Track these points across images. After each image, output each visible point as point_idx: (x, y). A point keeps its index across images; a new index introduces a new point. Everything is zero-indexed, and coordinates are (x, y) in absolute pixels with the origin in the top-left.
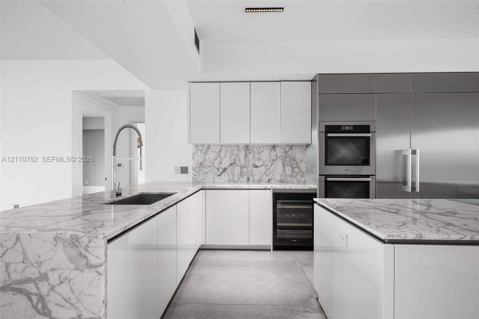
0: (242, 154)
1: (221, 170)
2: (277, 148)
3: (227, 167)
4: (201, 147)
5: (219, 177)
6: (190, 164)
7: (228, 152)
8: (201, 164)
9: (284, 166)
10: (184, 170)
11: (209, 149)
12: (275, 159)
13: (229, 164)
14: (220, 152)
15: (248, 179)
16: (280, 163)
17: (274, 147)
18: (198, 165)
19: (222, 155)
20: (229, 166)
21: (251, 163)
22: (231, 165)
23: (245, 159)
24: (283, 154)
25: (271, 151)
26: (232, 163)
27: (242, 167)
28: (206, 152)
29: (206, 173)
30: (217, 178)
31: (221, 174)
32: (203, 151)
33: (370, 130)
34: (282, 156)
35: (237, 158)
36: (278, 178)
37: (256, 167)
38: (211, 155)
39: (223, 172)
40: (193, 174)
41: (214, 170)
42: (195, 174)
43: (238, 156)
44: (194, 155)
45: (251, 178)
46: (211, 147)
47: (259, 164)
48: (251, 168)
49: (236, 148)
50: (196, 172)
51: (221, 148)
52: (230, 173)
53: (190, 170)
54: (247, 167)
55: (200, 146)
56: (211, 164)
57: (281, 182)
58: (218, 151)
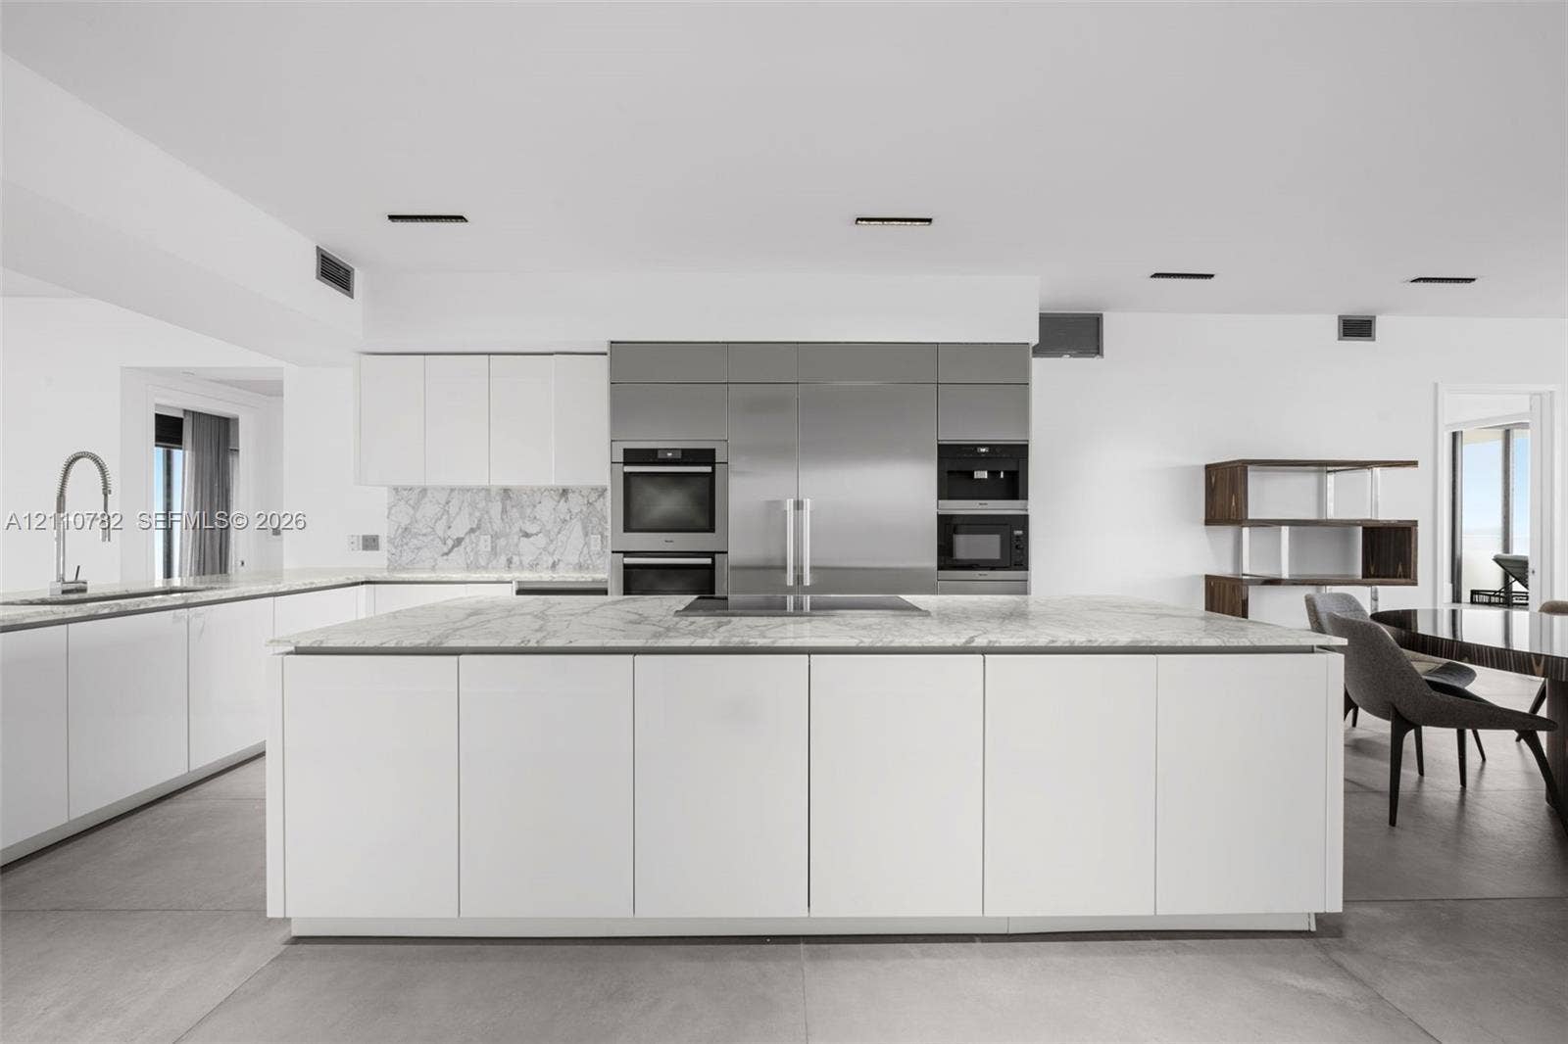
0: (496, 508)
1: (450, 543)
2: (570, 495)
3: (462, 536)
4: (405, 493)
5: (445, 557)
6: (383, 530)
7: (466, 504)
8: (406, 529)
9: (586, 535)
10: (370, 543)
11: (423, 497)
12: (568, 518)
13: (467, 530)
14: (447, 503)
15: (510, 561)
16: (577, 528)
17: (565, 492)
18: (400, 530)
19: (453, 510)
20: (466, 534)
21: (516, 529)
22: (472, 531)
23: (502, 519)
24: (585, 509)
25: (559, 502)
26: (474, 526)
27: (495, 537)
28: (419, 501)
29: (419, 549)
30: (440, 559)
31: (450, 551)
32: (411, 502)
33: (714, 456)
34: (581, 511)
35: (486, 516)
36: (574, 559)
37: (527, 535)
38: (429, 509)
39: (453, 547)
40: (389, 551)
41: (435, 542)
42: (394, 551)
43: (487, 512)
44: (390, 509)
45: (516, 559)
46: (429, 492)
47: (532, 529)
48: (516, 537)
49: (482, 494)
50: (396, 548)
51: (449, 495)
52: (468, 550)
53: (383, 543)
54: (507, 536)
55: (405, 490)
56: (429, 530)
57: (580, 567)
58: (443, 502)
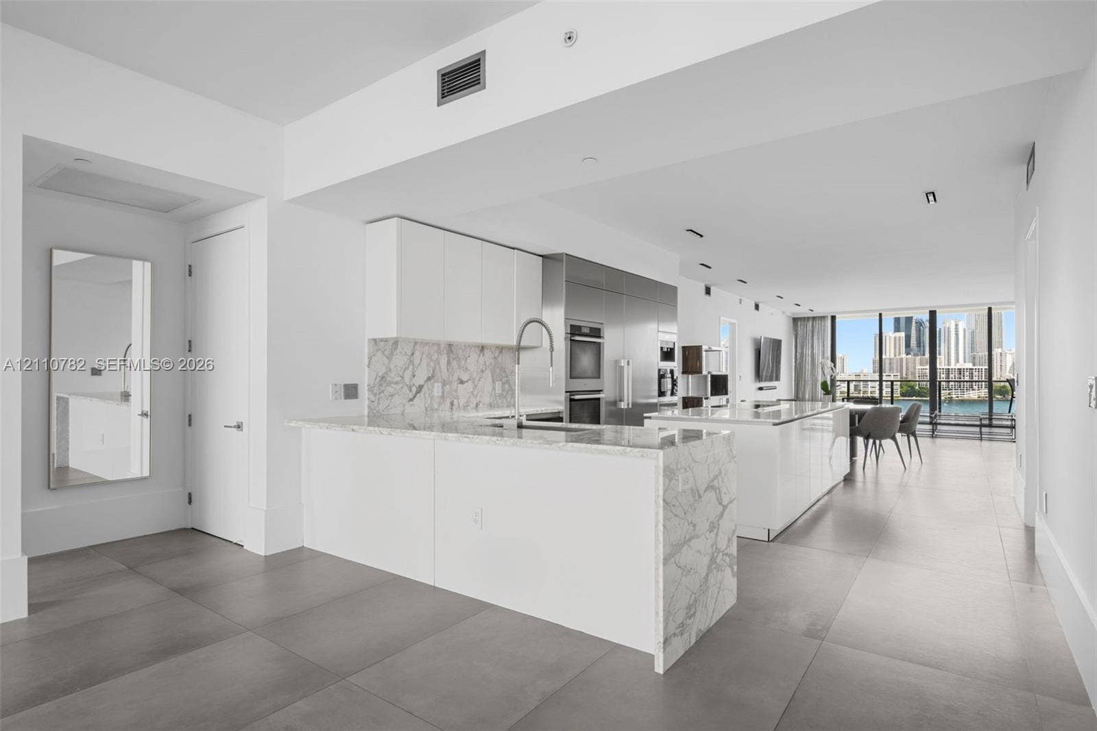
0: (444, 360)
1: (414, 389)
2: (486, 351)
3: (422, 384)
4: (382, 343)
5: (411, 403)
6: (364, 381)
7: (424, 356)
8: (383, 378)
9: (494, 382)
10: (351, 391)
11: (396, 349)
12: (484, 369)
13: (425, 378)
14: (413, 354)
15: (452, 404)
16: (488, 374)
17: (482, 348)
18: (378, 379)
19: (416, 361)
20: (425, 382)
21: (455, 378)
22: (429, 379)
23: (448, 369)
24: (493, 360)
25: (480, 356)
26: (430, 375)
27: (444, 384)
28: (392, 353)
29: (392, 396)
30: (408, 404)
31: (415, 397)
32: (386, 353)
34: (491, 364)
35: (437, 366)
36: (487, 400)
37: (462, 382)
38: (400, 360)
39: (417, 393)
40: (369, 399)
41: (404, 390)
42: (373, 399)
43: (439, 364)
44: (370, 359)
45: (456, 402)
46: (399, 343)
47: (465, 377)
48: (456, 384)
49: (435, 348)
50: (375, 395)
51: (414, 347)
52: (427, 395)
53: (364, 392)
54: (450, 383)
55: (382, 341)
56: (399, 379)
57: (491, 406)
58: (409, 353)
